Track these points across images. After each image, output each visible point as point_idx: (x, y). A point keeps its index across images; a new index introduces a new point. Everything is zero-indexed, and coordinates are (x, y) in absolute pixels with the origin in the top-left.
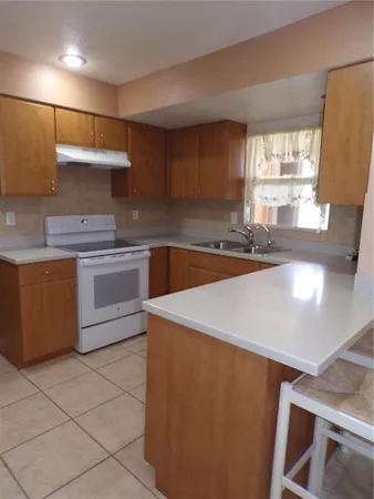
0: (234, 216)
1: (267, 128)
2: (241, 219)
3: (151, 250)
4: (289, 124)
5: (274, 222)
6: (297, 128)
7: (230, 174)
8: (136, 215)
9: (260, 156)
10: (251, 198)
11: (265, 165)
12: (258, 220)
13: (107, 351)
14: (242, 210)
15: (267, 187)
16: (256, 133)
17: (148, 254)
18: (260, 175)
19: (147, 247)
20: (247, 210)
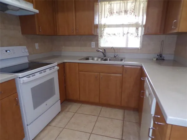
3: (58, 65)
8: (37, 45)
13: (46, 132)
17: (57, 68)
19: (56, 64)
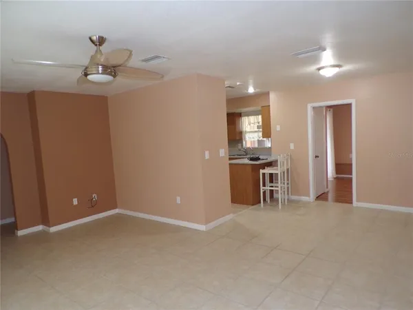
0: (240, 145)
1: (248, 114)
2: (242, 145)
4: (255, 113)
5: (256, 146)
6: (258, 115)
7: (237, 130)
9: (247, 123)
10: (245, 138)
11: (249, 126)
12: (249, 145)
14: (242, 143)
15: (251, 134)
16: (246, 116)
18: (248, 129)
20: (244, 143)
